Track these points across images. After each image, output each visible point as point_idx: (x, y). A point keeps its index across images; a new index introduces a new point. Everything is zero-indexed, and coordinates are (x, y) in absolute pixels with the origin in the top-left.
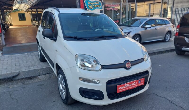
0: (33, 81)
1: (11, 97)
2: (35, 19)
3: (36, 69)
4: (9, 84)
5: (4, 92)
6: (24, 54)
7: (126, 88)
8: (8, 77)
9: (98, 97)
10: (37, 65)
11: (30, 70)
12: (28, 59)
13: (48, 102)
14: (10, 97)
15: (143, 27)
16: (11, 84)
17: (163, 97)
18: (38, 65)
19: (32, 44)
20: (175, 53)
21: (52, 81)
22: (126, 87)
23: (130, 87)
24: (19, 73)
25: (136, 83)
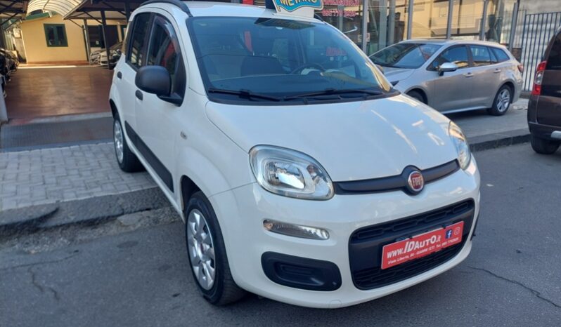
0: (101, 231)
1: (36, 281)
2: (97, 43)
3: (111, 196)
4: (28, 241)
5: (14, 268)
6: (68, 148)
7: (408, 254)
8: (24, 218)
9: (321, 283)
10: (112, 183)
11: (93, 196)
12: (82, 163)
13: (157, 299)
14: (33, 283)
15: (432, 68)
16: (34, 242)
17: (512, 282)
18: (115, 184)
19: (92, 116)
20: (527, 148)
21: (164, 231)
22: (409, 250)
23: (421, 249)
24: (57, 206)
25: (440, 237)
